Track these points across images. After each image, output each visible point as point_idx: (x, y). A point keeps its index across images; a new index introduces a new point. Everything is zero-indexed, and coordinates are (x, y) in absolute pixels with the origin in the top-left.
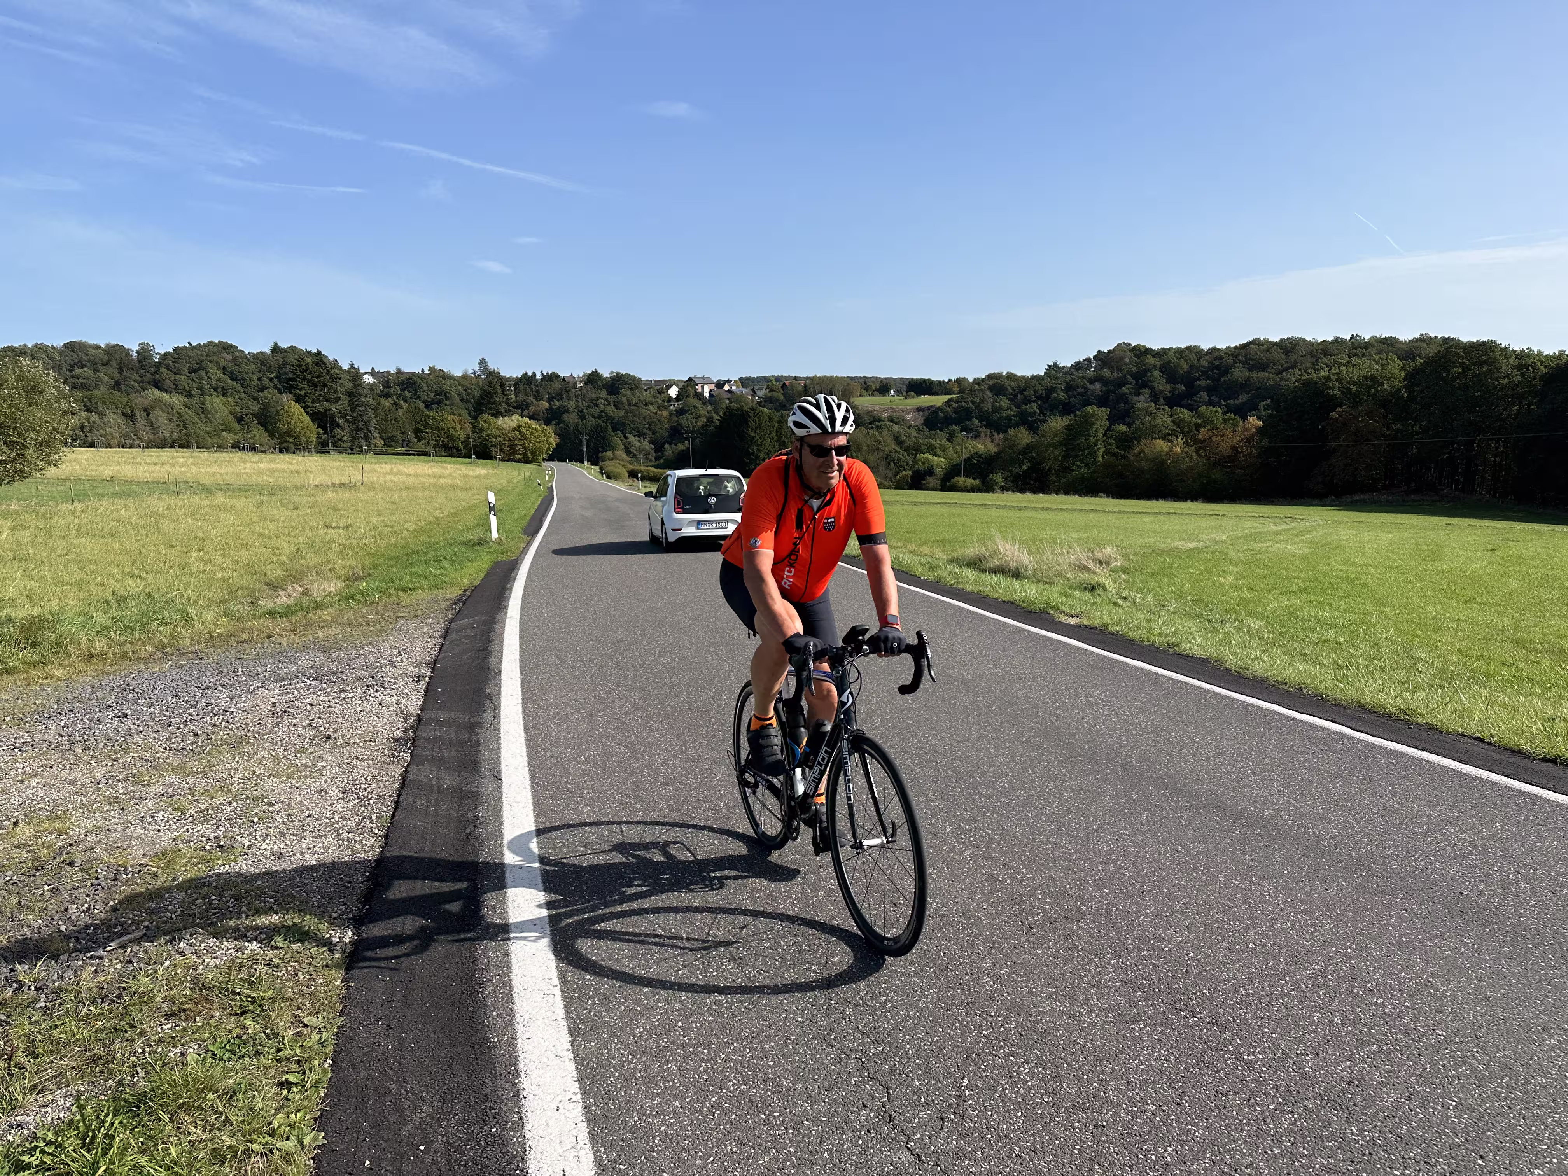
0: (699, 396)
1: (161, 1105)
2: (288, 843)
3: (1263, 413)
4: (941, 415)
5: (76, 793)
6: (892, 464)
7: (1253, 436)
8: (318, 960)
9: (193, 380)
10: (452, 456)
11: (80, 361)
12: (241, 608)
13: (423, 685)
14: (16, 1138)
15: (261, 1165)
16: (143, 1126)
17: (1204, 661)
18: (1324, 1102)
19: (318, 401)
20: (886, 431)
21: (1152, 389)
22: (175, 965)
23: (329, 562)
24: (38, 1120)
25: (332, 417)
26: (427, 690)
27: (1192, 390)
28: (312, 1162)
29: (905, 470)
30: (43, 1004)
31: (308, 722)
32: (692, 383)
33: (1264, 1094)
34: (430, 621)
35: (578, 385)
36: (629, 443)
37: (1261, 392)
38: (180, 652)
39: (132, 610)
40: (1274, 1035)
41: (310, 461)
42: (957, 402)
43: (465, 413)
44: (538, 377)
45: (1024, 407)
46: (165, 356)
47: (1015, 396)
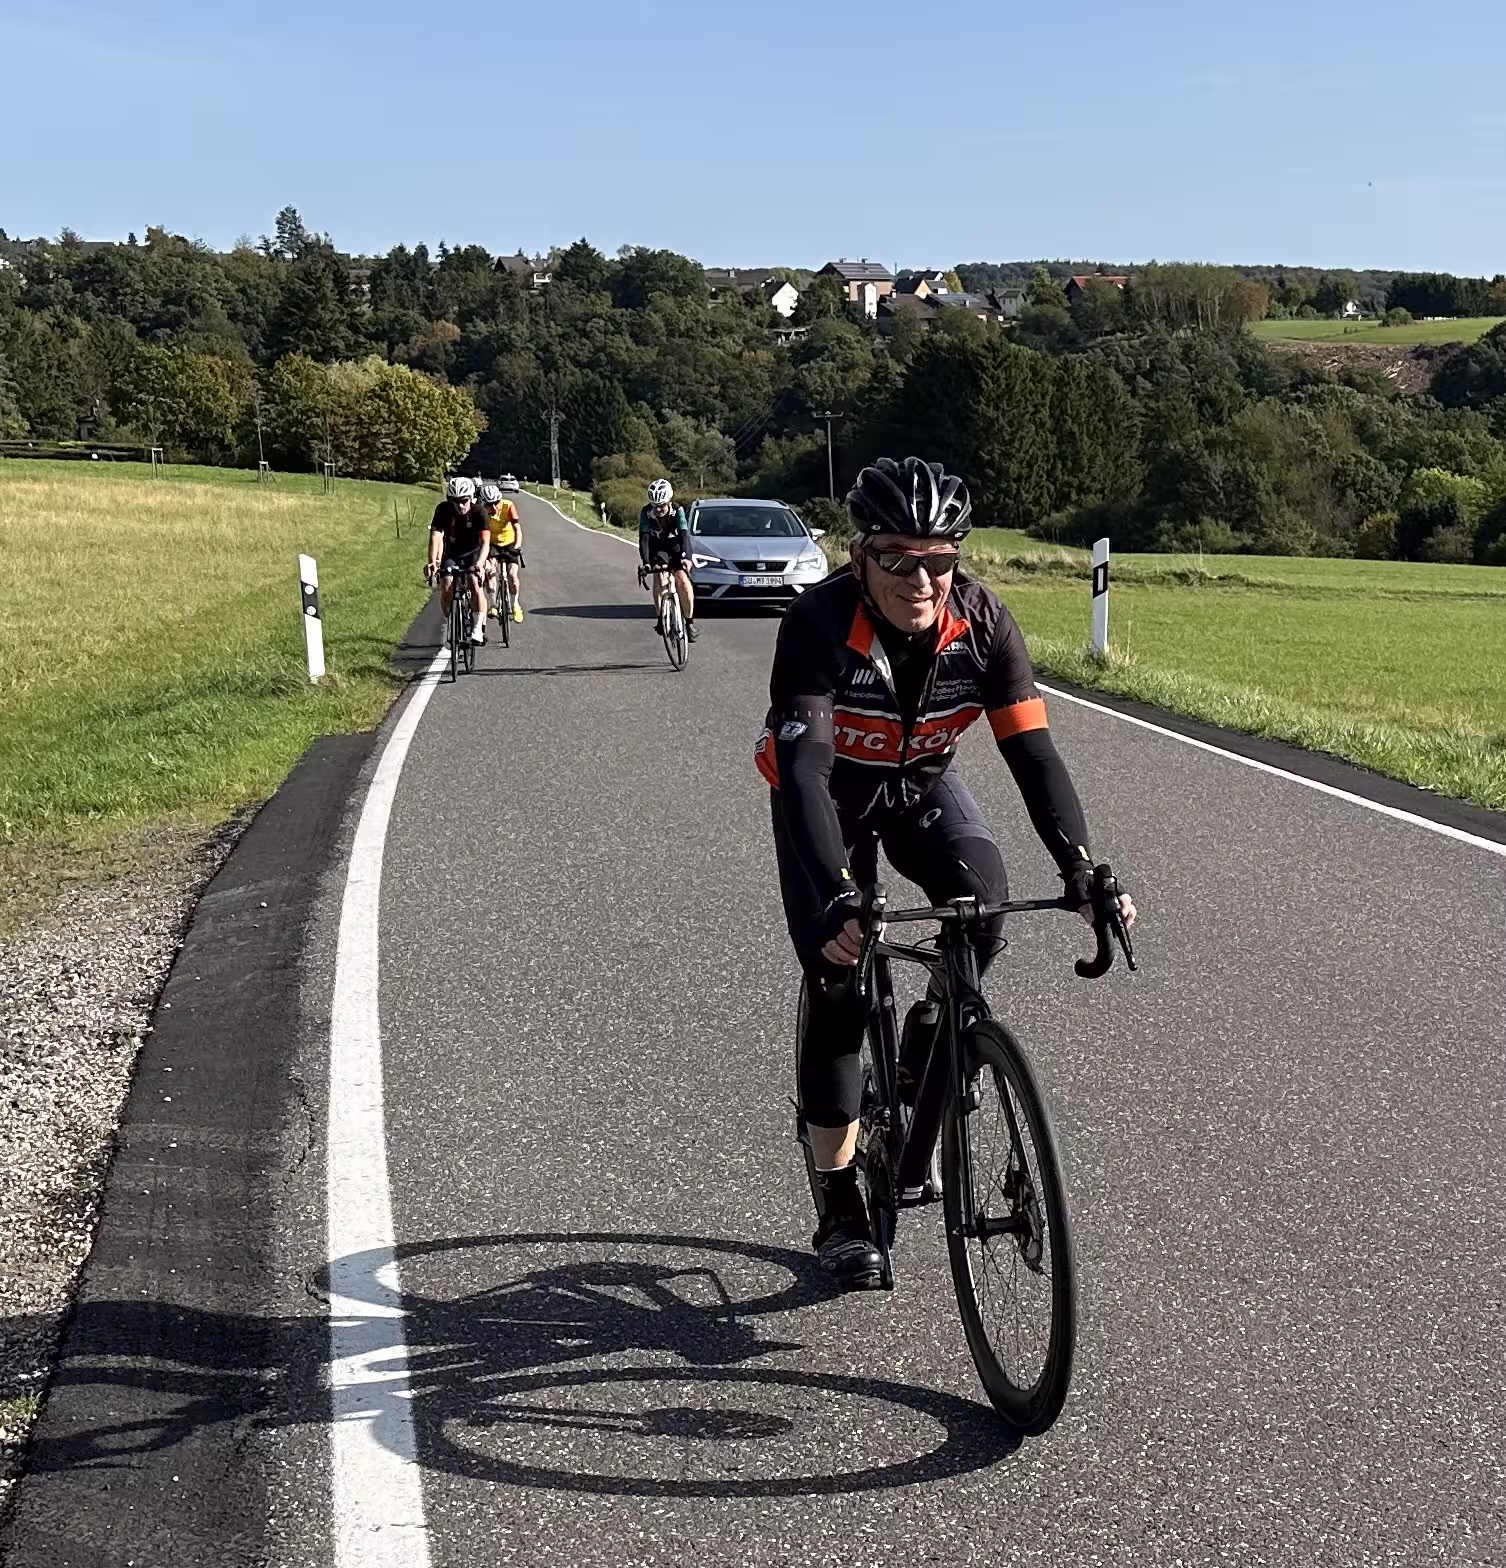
0: (851, 311)
4: (1475, 367)
6: (1350, 492)
10: (207, 462)
13: (124, 1057)
26: (136, 1069)
29: (1382, 509)
32: (834, 278)
34: (145, 890)
35: (538, 280)
36: (670, 434)
43: (241, 350)
44: (434, 259)
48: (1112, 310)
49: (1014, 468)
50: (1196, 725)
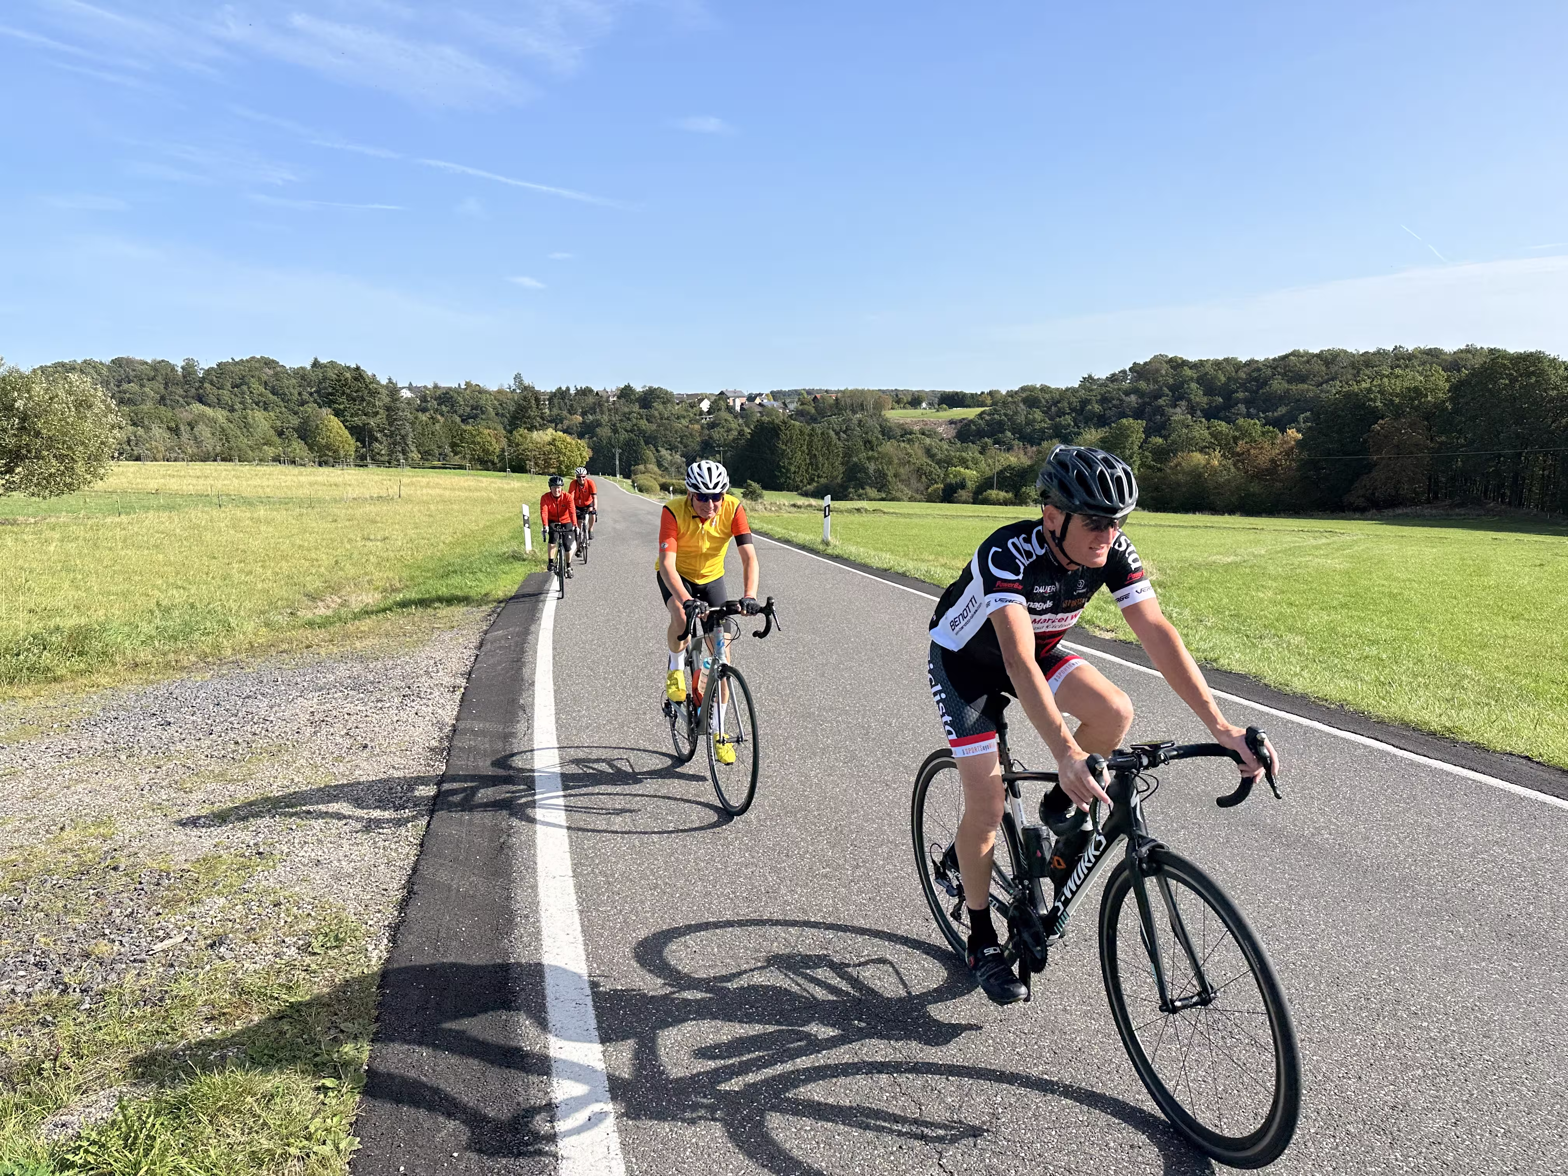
0: (730, 409)
1: (201, 1108)
2: (326, 850)
3: (1303, 425)
5: (121, 799)
6: (923, 477)
7: (1292, 448)
8: (354, 966)
9: (236, 395)
10: (487, 469)
11: (127, 377)
12: (282, 619)
13: (458, 695)
14: (61, 1137)
15: (298, 1169)
16: (183, 1128)
17: (1242, 677)
18: (1367, 1126)
19: (357, 415)
20: (917, 444)
21: (1189, 401)
22: (216, 970)
23: (366, 574)
24: (82, 1119)
25: (370, 431)
26: (462, 700)
27: (1230, 402)
28: (347, 1166)
29: (936, 483)
30: (88, 1006)
31: (345, 731)
32: (724, 396)
33: (1305, 1117)
34: (464, 632)
35: (611, 399)
36: (661, 457)
37: (1300, 404)
38: (222, 662)
39: (174, 622)
40: (1315, 1058)
41: (349, 474)
42: (989, 415)
43: (500, 427)
44: (572, 391)
45: (1058, 419)
46: (208, 372)
47: (1049, 408)
48: (831, 407)
49: (793, 469)
50: (865, 567)
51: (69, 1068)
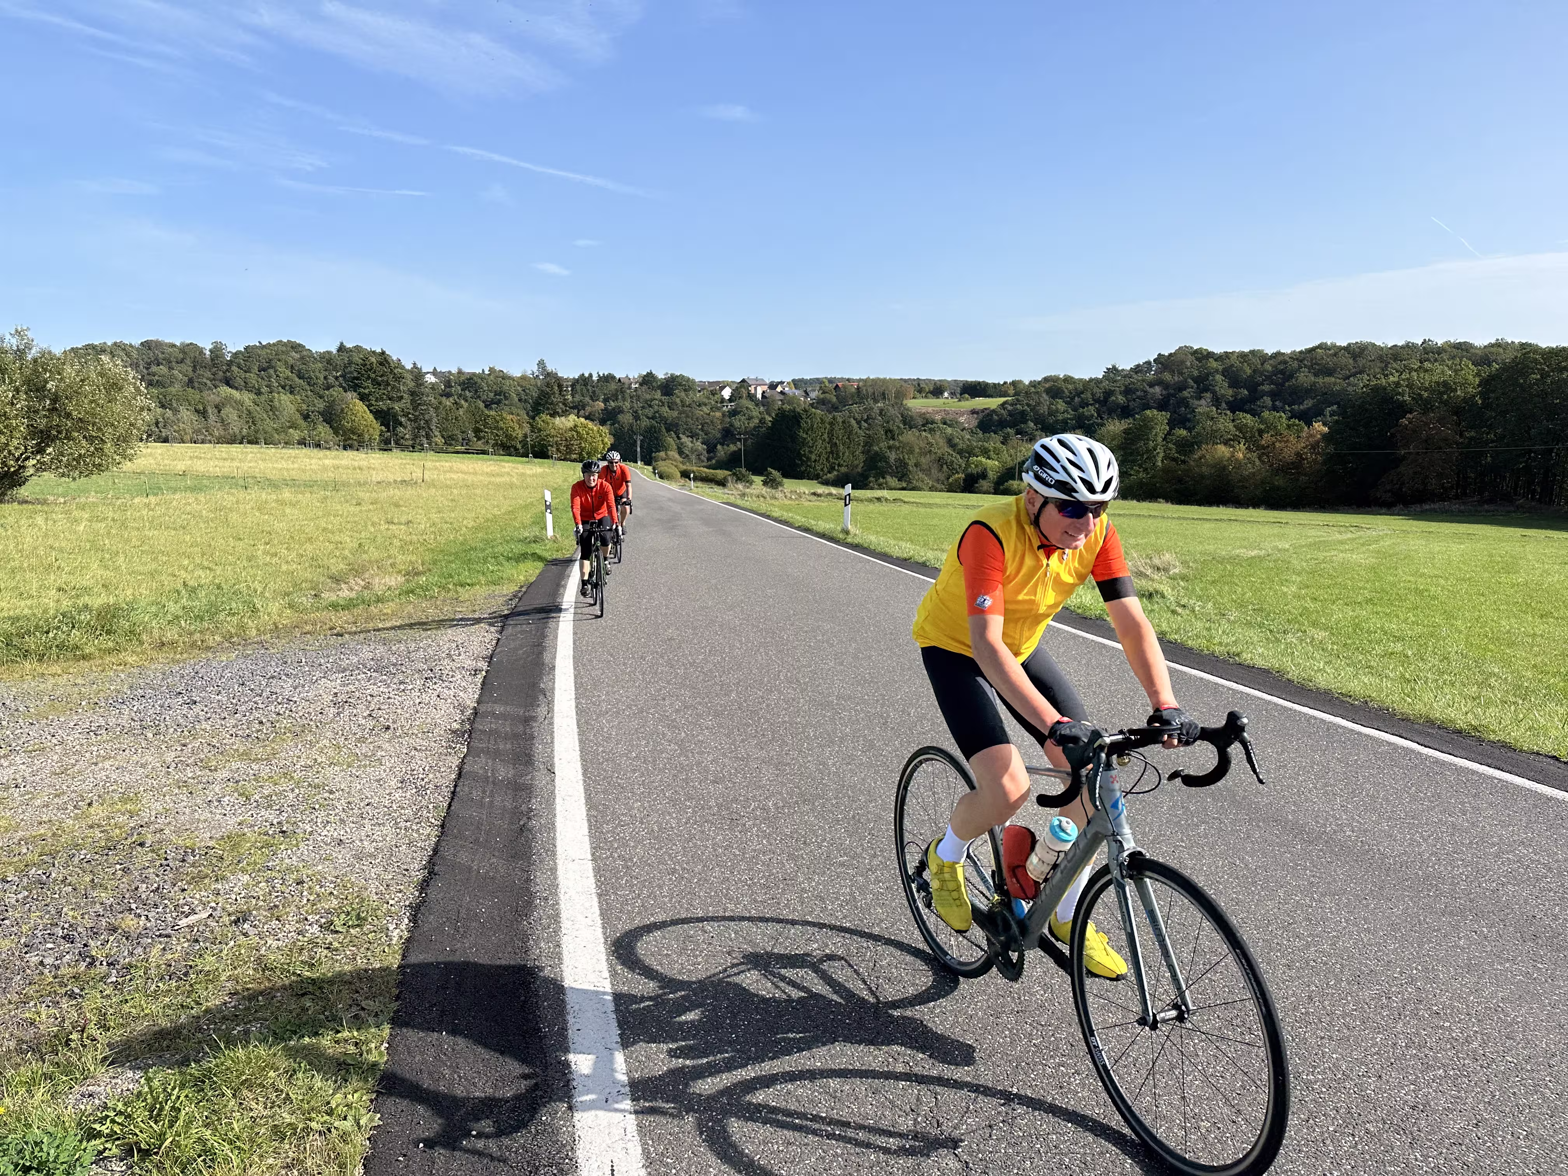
0: (751, 397)
1: (225, 1081)
2: (348, 830)
3: (1329, 419)
4: (995, 417)
5: (147, 777)
6: (945, 466)
7: (1318, 442)
8: (376, 945)
9: (262, 378)
10: (510, 455)
11: (156, 359)
12: (306, 601)
13: (479, 679)
14: (88, 1107)
15: (319, 1144)
16: (207, 1101)
17: (1266, 672)
18: (1387, 1126)
19: (382, 399)
20: (938, 433)
21: (1214, 393)
22: (239, 946)
23: (389, 557)
24: (109, 1090)
25: (395, 416)
26: (483, 684)
27: (1255, 395)
28: (368, 1142)
29: (958, 473)
30: (114, 979)
31: (368, 712)
32: (745, 384)
33: (1324, 1115)
35: (633, 386)
36: (682, 444)
37: (1327, 397)
38: (246, 643)
39: (201, 602)
40: (1334, 1056)
41: (373, 458)
42: (1012, 405)
43: (523, 413)
44: (595, 378)
45: (1081, 410)
46: (236, 355)
47: (1072, 399)
48: (853, 396)
49: (813, 457)
50: (885, 557)
51: (95, 1040)
